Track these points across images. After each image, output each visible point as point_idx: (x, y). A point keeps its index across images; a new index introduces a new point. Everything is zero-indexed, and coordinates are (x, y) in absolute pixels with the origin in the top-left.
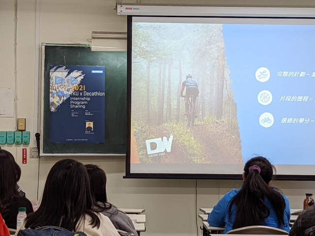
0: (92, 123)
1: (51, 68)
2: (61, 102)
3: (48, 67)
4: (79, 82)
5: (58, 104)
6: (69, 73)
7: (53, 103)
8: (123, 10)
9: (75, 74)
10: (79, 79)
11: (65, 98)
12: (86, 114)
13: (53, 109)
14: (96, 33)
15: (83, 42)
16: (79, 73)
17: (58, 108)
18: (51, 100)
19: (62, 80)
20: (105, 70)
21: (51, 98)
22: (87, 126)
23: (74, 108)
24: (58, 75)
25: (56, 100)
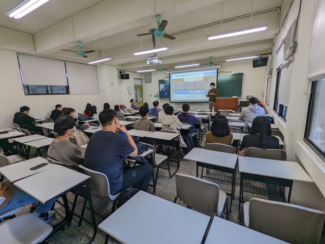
0: (166, 93)
1: (160, 84)
6: (163, 85)
17: (161, 91)
18: (160, 89)
20: (167, 84)
23: (164, 91)
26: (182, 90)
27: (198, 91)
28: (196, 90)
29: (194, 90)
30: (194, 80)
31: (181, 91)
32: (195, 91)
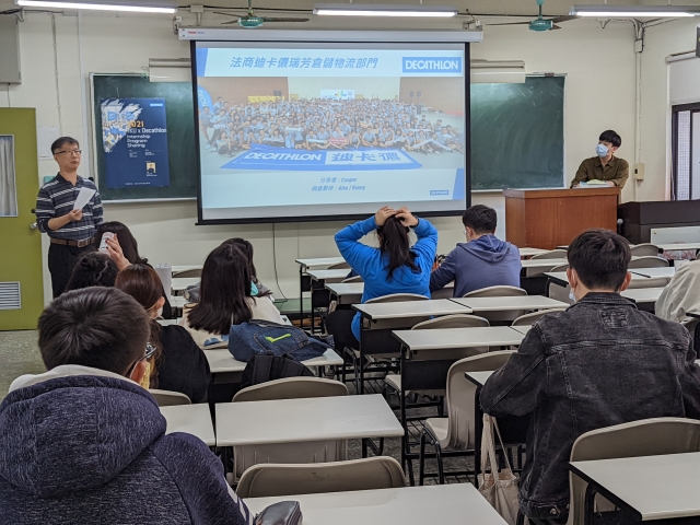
0: (154, 164)
1: (102, 102)
2: (116, 141)
3: (99, 101)
4: (136, 118)
5: (113, 144)
6: (124, 107)
7: (107, 143)
8: (185, 34)
9: (131, 108)
10: (136, 114)
11: (121, 137)
12: (147, 154)
13: (107, 150)
14: (154, 60)
15: (139, 71)
16: (136, 107)
17: (113, 148)
18: (105, 139)
19: (116, 115)
20: (166, 103)
21: (104, 137)
22: (148, 167)
23: (132, 148)
24: (111, 109)
25: (110, 140)
26: (278, 146)
27: (376, 156)
28: (362, 147)
29: (350, 147)
30: (349, 94)
31: (272, 154)
32: (356, 156)
